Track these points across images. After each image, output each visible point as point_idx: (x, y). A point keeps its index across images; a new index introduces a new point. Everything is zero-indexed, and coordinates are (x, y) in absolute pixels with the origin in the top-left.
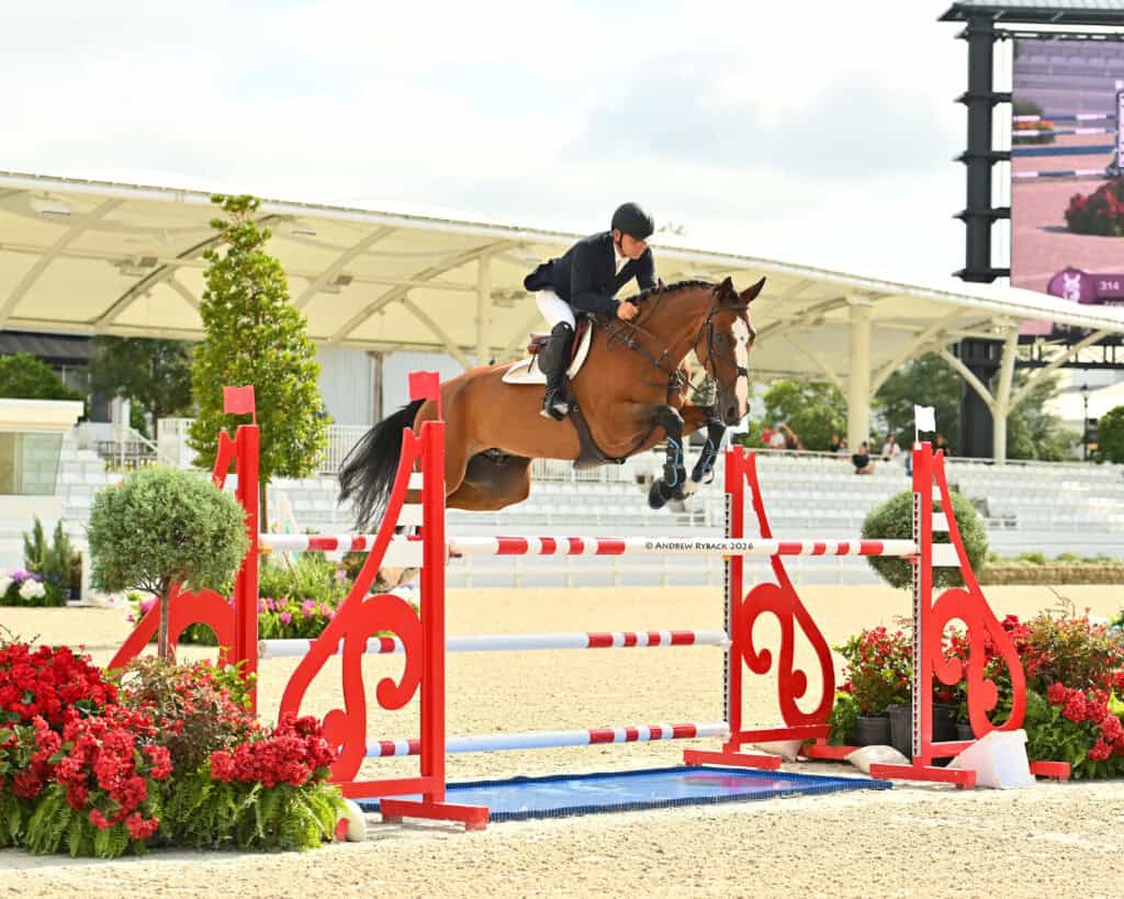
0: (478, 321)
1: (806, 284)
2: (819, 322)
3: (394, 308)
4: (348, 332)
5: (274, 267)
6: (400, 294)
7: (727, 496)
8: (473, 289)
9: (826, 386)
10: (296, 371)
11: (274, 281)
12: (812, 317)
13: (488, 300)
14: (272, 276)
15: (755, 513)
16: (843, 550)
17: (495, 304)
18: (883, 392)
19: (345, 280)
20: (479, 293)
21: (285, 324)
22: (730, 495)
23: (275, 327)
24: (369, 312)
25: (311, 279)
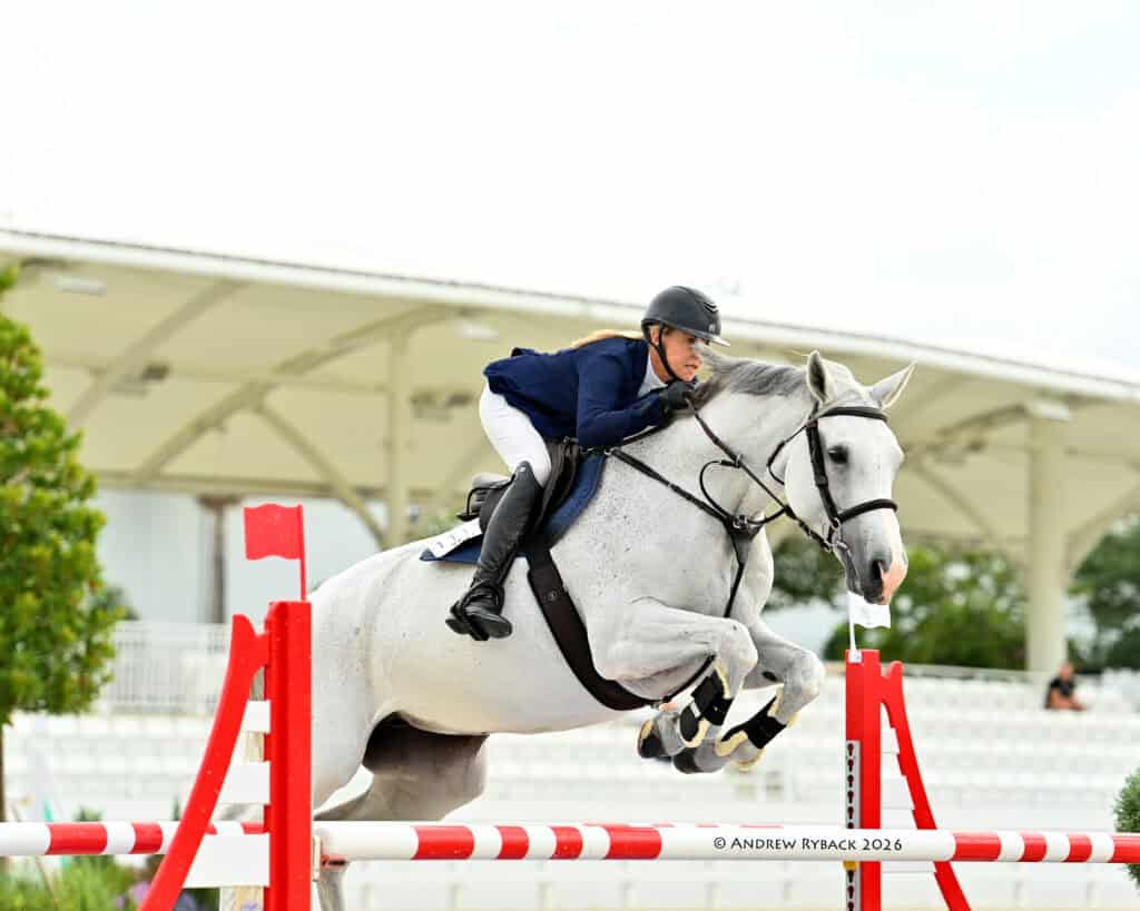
0: (389, 445)
1: (956, 380)
2: (976, 447)
3: (241, 423)
4: (163, 463)
5: (23, 340)
6: (253, 398)
7: (850, 748)
8: (380, 389)
9: (988, 557)
10: (62, 526)
11: (22, 363)
12: (965, 437)
13: (405, 408)
14: (17, 353)
15: (904, 780)
16: (1080, 853)
17: (419, 415)
18: (1088, 570)
19: (157, 373)
20: (392, 398)
21: (41, 442)
22: (856, 744)
23: (21, 446)
24: (200, 428)
25: (97, 372)
